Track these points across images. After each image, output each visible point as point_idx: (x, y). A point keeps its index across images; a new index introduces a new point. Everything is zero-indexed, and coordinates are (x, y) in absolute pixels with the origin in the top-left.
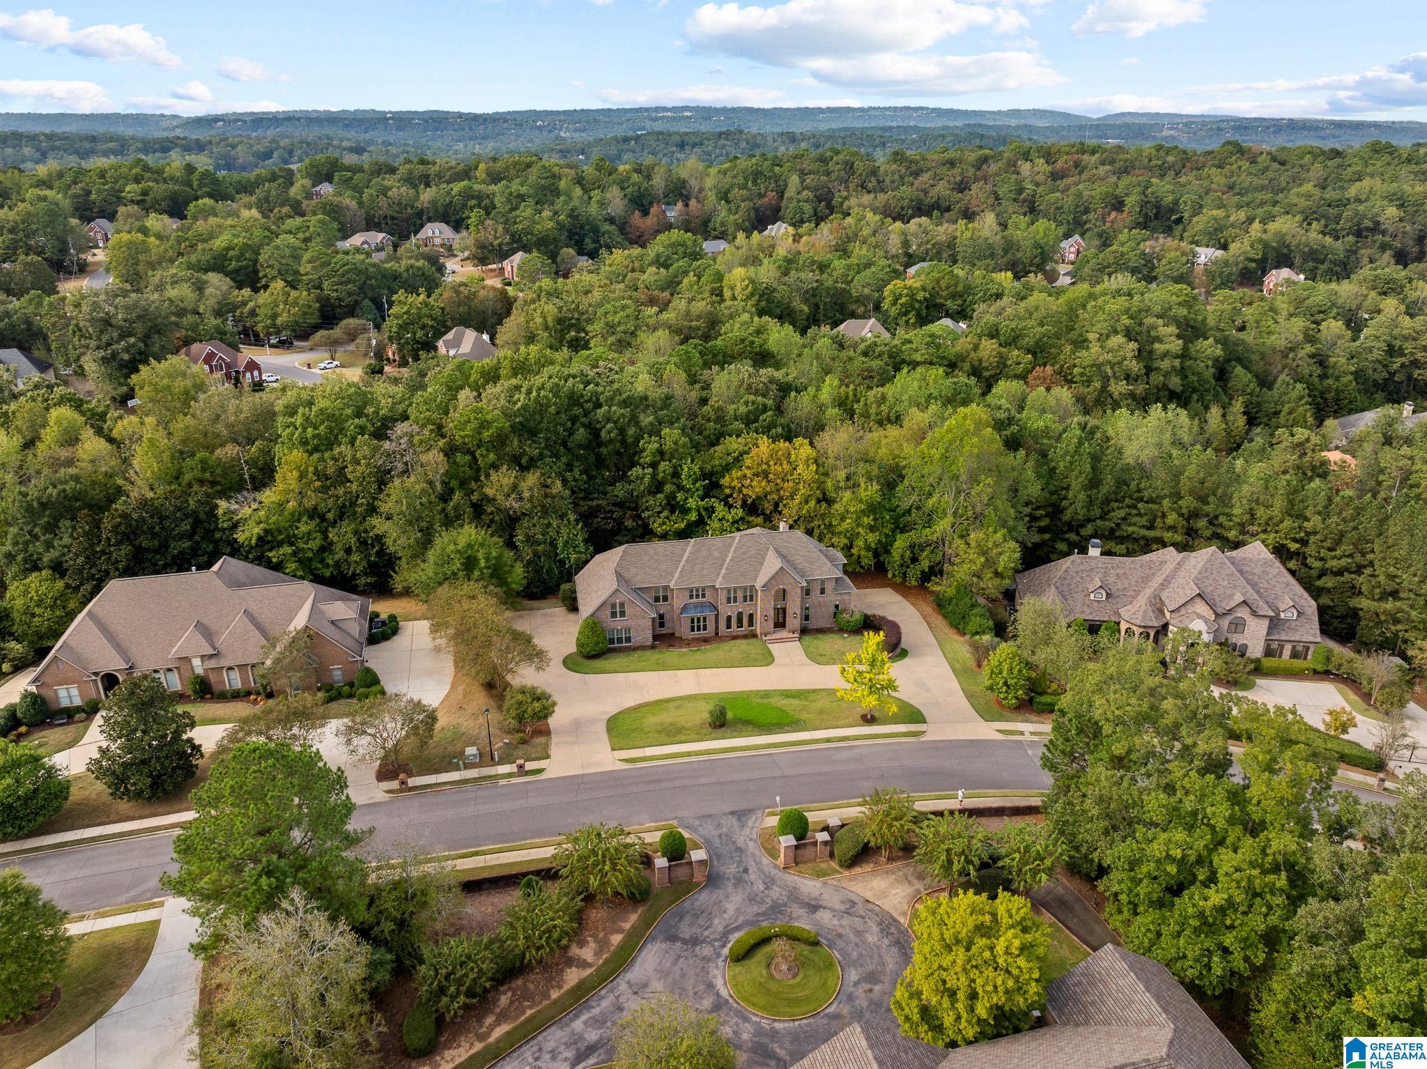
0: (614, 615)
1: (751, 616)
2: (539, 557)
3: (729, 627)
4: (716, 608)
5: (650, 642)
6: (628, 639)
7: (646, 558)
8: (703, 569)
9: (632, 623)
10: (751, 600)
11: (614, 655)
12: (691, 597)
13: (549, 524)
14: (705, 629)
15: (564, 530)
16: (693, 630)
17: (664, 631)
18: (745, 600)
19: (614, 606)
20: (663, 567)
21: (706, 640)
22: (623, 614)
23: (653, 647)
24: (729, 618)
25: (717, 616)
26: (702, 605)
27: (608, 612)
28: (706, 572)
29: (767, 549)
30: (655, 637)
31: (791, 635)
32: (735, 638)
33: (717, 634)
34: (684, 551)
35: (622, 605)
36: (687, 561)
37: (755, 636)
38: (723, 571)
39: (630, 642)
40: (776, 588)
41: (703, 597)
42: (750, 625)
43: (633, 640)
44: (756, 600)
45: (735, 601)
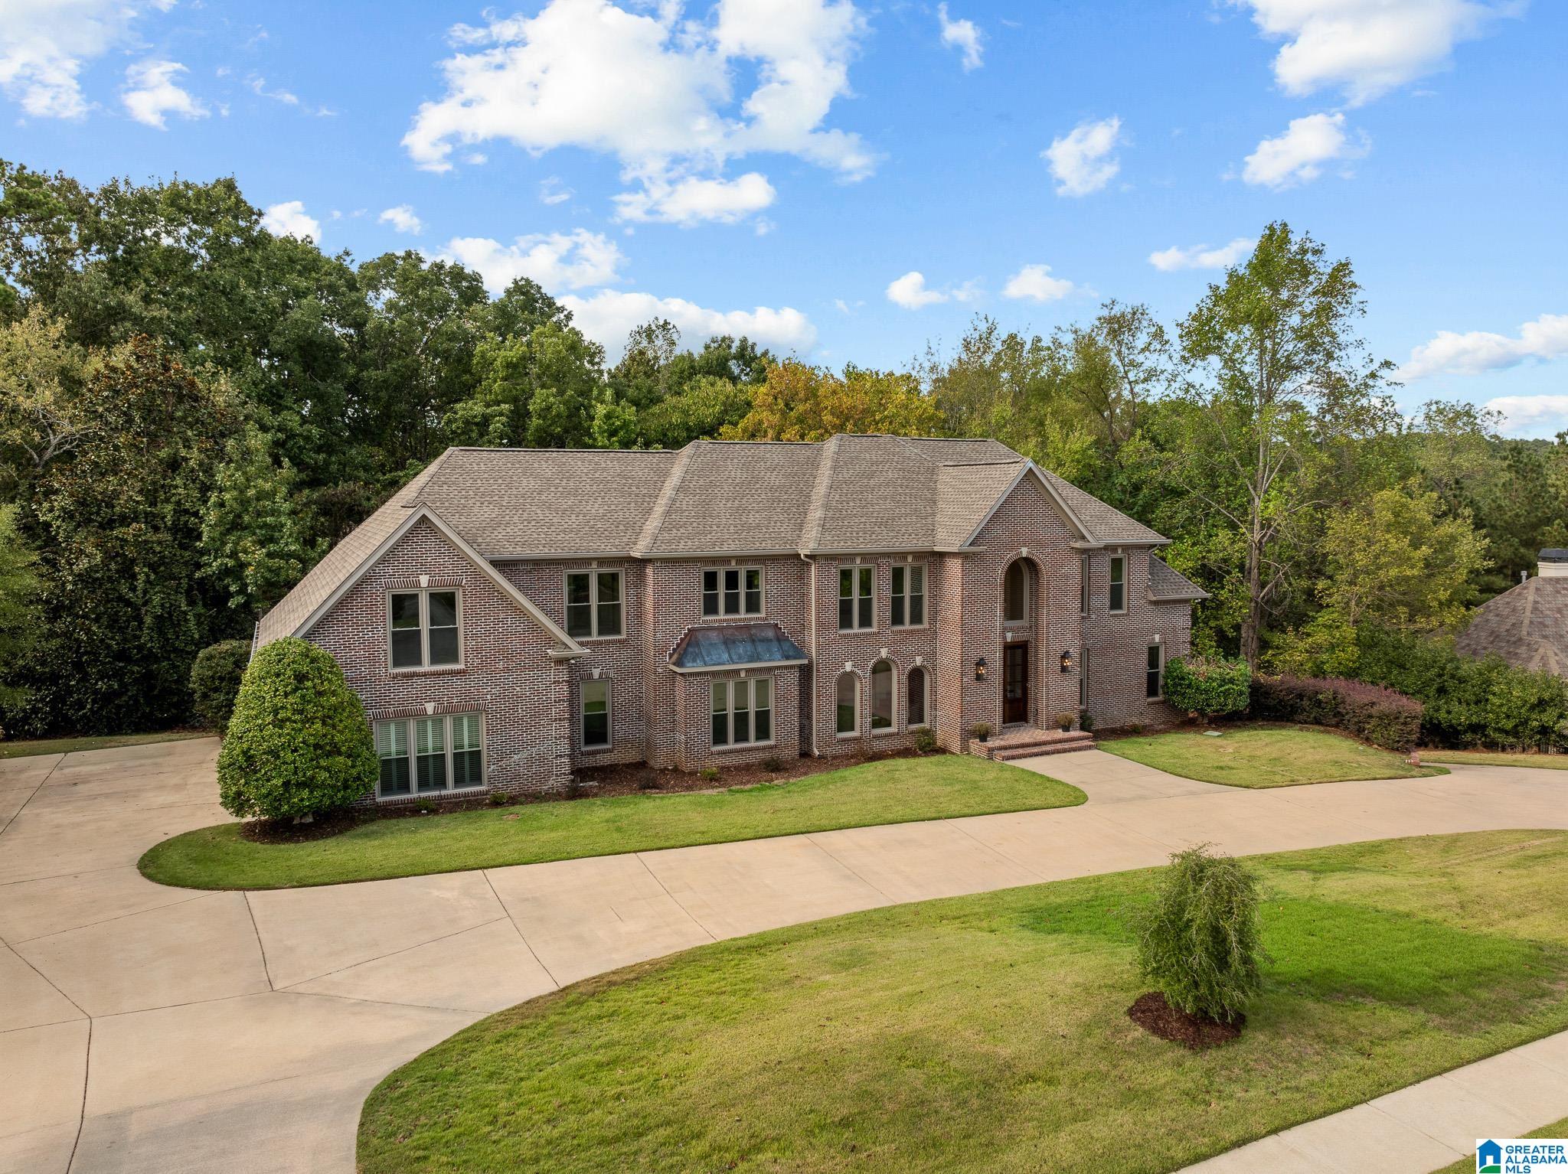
0: (405, 649)
1: (916, 677)
2: (127, 571)
3: (845, 721)
4: (799, 652)
6: (470, 767)
8: (741, 511)
9: (483, 690)
10: (917, 618)
12: (710, 606)
13: (174, 464)
14: (763, 731)
15: (222, 474)
16: (720, 736)
18: (897, 619)
19: (403, 607)
21: (775, 767)
22: (445, 648)
23: (574, 794)
24: (846, 682)
25: (806, 672)
26: (751, 636)
28: (753, 519)
31: (1060, 734)
32: (875, 758)
33: (805, 754)
35: (444, 602)
36: (681, 490)
37: (928, 747)
38: (816, 515)
39: (477, 778)
40: (1010, 556)
41: (753, 605)
42: (916, 713)
43: (488, 769)
44: (933, 620)
45: (866, 621)
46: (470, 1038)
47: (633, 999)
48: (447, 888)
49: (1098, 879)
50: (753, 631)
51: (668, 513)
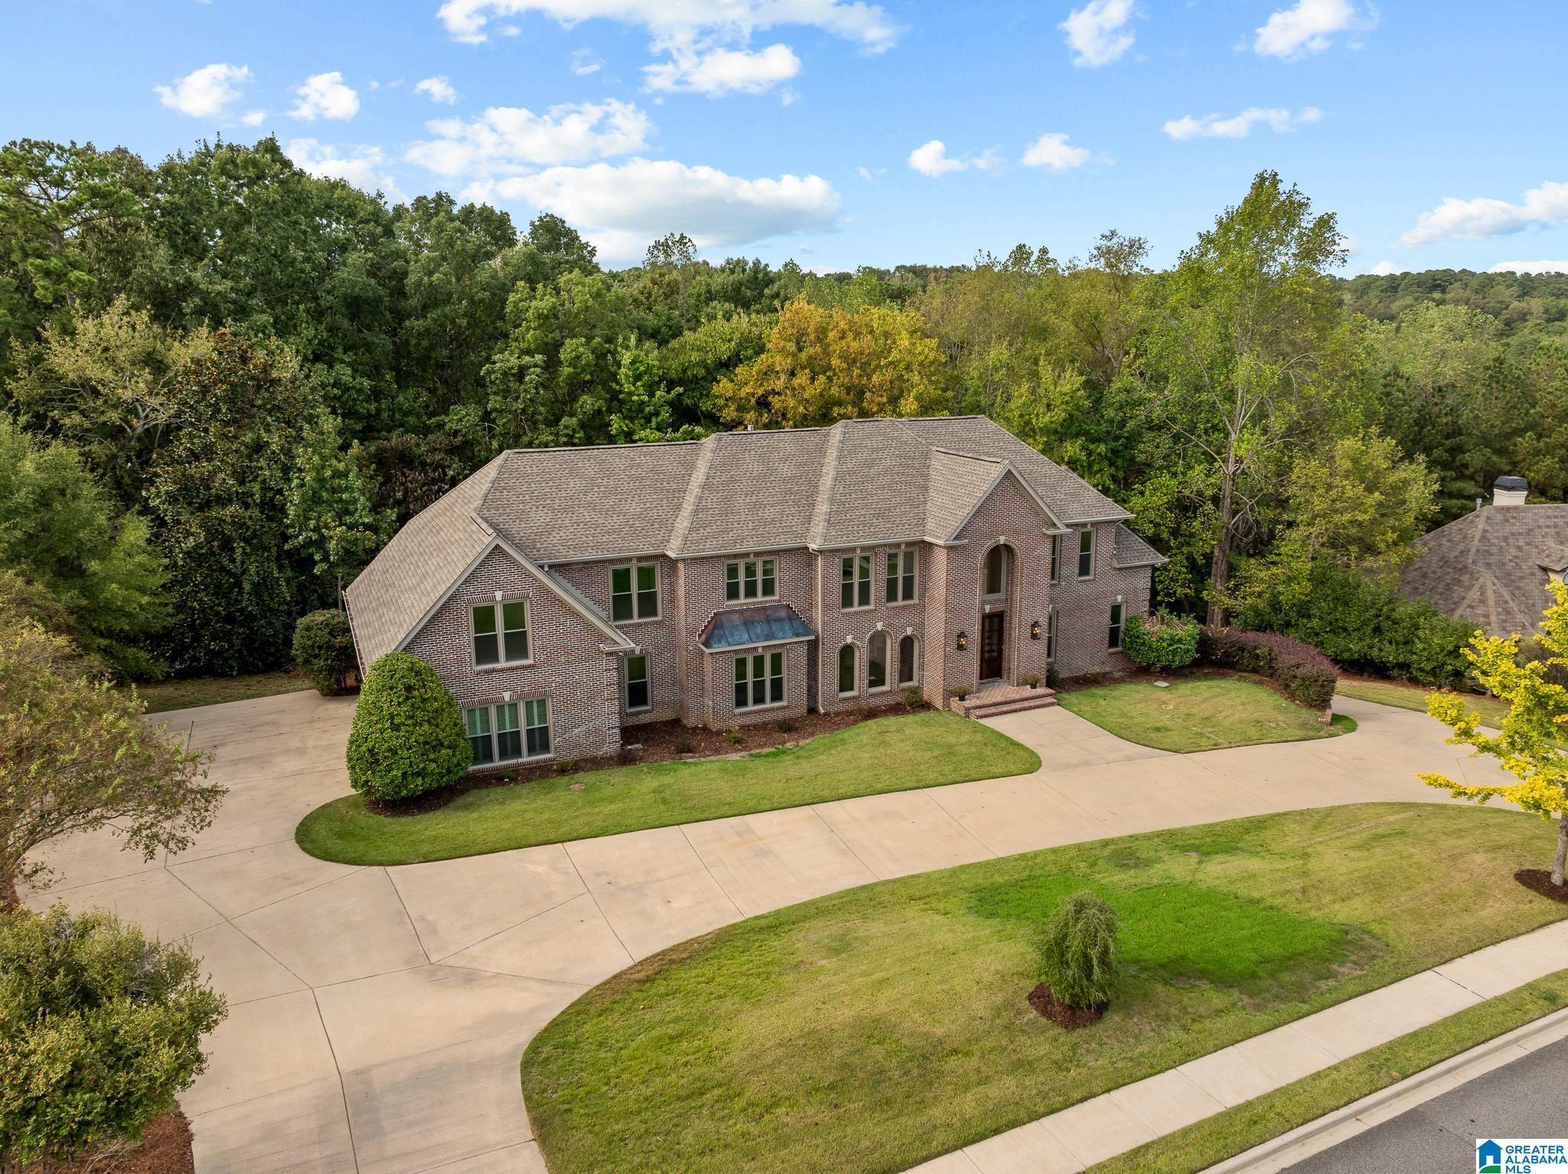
0: (485, 650)
1: (907, 644)
2: (227, 545)
3: (846, 683)
4: (807, 627)
5: (612, 744)
6: (540, 739)
7: (576, 484)
8: (758, 506)
9: (551, 680)
10: (908, 595)
11: (497, 792)
12: (732, 592)
13: (258, 447)
14: (778, 693)
15: (303, 456)
16: (741, 701)
17: (647, 715)
18: (891, 596)
19: (484, 617)
20: (633, 507)
21: (787, 727)
22: (517, 645)
23: (625, 759)
24: (847, 652)
25: (813, 646)
26: (766, 616)
27: (467, 637)
28: (769, 513)
29: (926, 456)
30: (629, 733)
31: (1028, 691)
32: (871, 714)
33: (812, 710)
34: (691, 467)
35: (514, 613)
36: (706, 486)
37: (918, 704)
38: (823, 508)
39: (545, 748)
40: (990, 544)
41: (768, 589)
42: (906, 673)
43: (554, 741)
44: (922, 596)
45: (864, 599)
46: (579, 1010)
47: (687, 977)
48: (537, 861)
49: (1036, 855)
50: (769, 612)
51: (695, 512)
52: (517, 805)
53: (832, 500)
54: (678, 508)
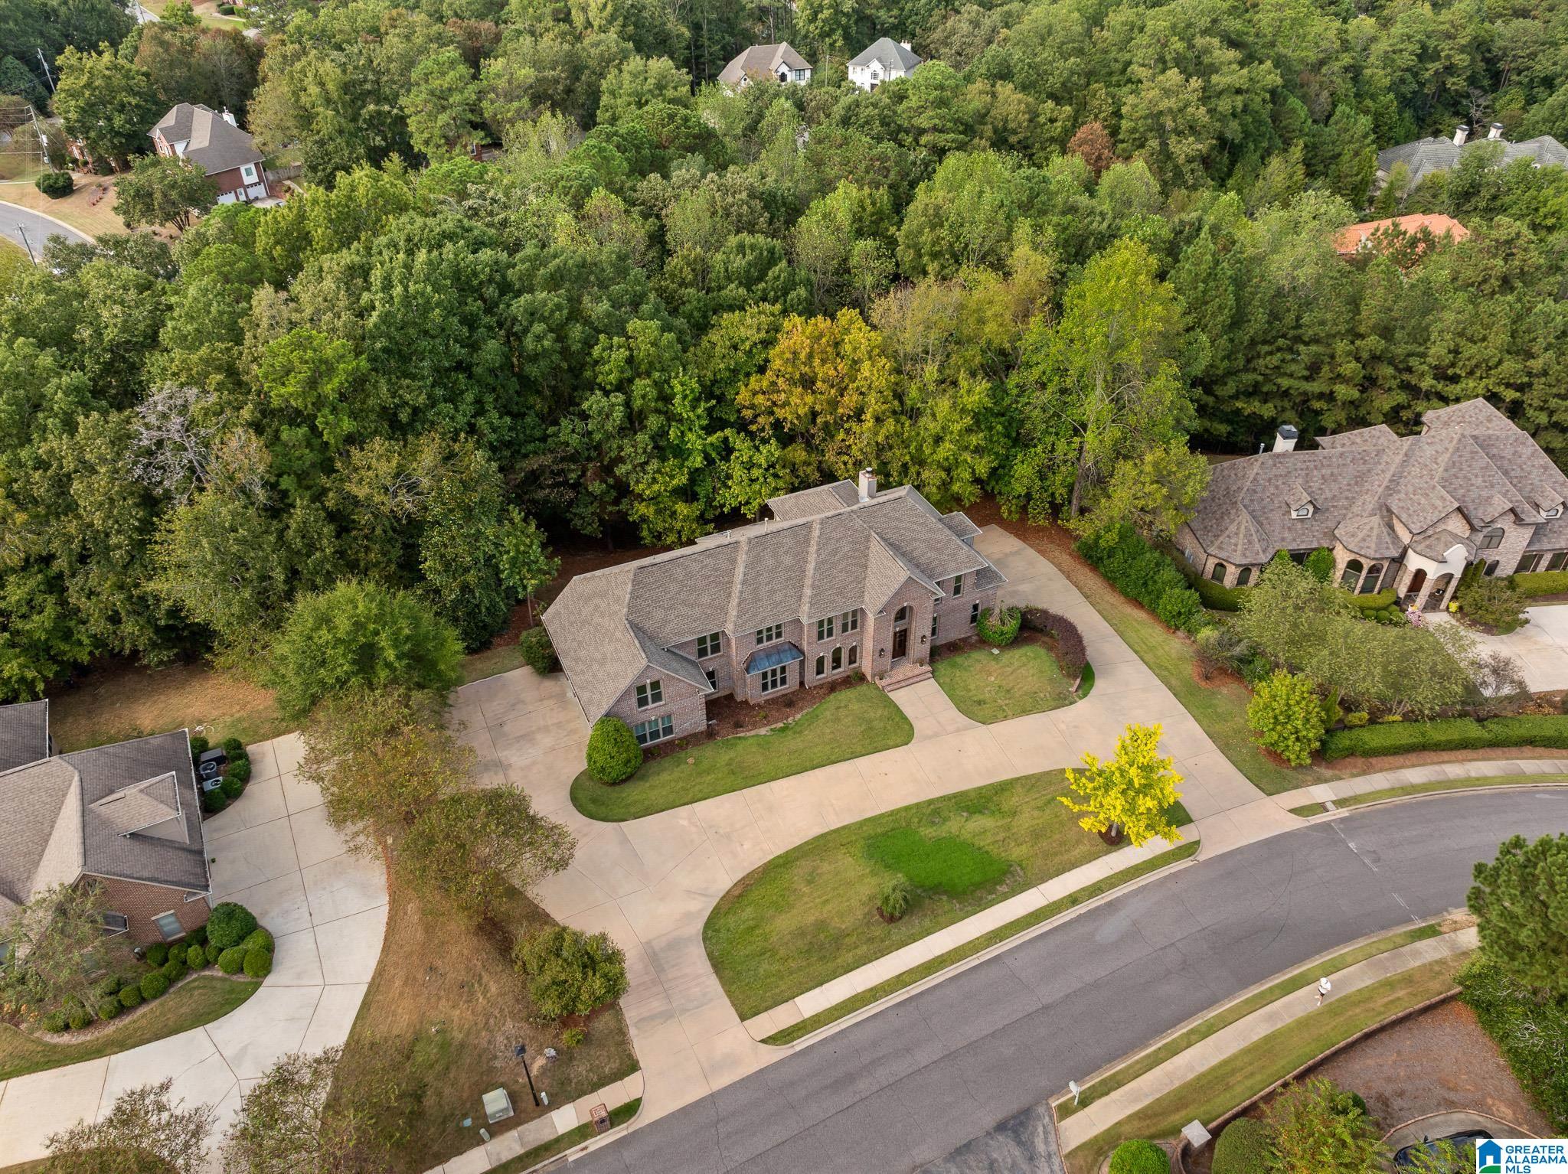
0: (642, 702)
1: (853, 651)
2: (472, 592)
3: (820, 671)
4: (800, 651)
5: (705, 726)
6: (668, 730)
7: (674, 587)
8: (773, 591)
9: (673, 707)
10: (854, 626)
11: (655, 765)
12: (760, 641)
13: (479, 534)
14: (783, 681)
15: (506, 540)
16: (765, 688)
18: (845, 630)
19: (642, 690)
20: (705, 599)
21: (789, 701)
22: (657, 697)
23: (710, 734)
24: (821, 658)
25: (802, 663)
26: (778, 650)
27: (635, 701)
28: (779, 597)
29: (867, 539)
31: (919, 669)
32: (833, 687)
33: (802, 686)
34: (734, 562)
35: (655, 685)
36: (744, 582)
37: (860, 678)
38: (808, 592)
39: (671, 732)
40: (899, 607)
41: (779, 636)
42: (852, 661)
43: (676, 730)
44: (862, 627)
45: (830, 634)
50: (779, 647)
51: (739, 604)
52: (665, 776)
53: (813, 586)
54: (729, 595)
